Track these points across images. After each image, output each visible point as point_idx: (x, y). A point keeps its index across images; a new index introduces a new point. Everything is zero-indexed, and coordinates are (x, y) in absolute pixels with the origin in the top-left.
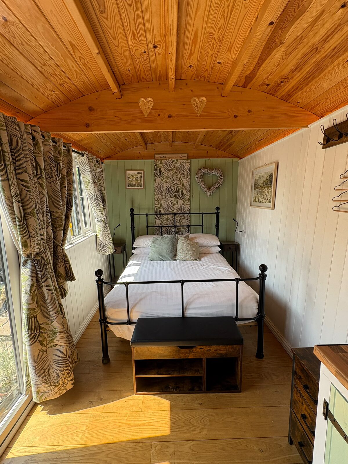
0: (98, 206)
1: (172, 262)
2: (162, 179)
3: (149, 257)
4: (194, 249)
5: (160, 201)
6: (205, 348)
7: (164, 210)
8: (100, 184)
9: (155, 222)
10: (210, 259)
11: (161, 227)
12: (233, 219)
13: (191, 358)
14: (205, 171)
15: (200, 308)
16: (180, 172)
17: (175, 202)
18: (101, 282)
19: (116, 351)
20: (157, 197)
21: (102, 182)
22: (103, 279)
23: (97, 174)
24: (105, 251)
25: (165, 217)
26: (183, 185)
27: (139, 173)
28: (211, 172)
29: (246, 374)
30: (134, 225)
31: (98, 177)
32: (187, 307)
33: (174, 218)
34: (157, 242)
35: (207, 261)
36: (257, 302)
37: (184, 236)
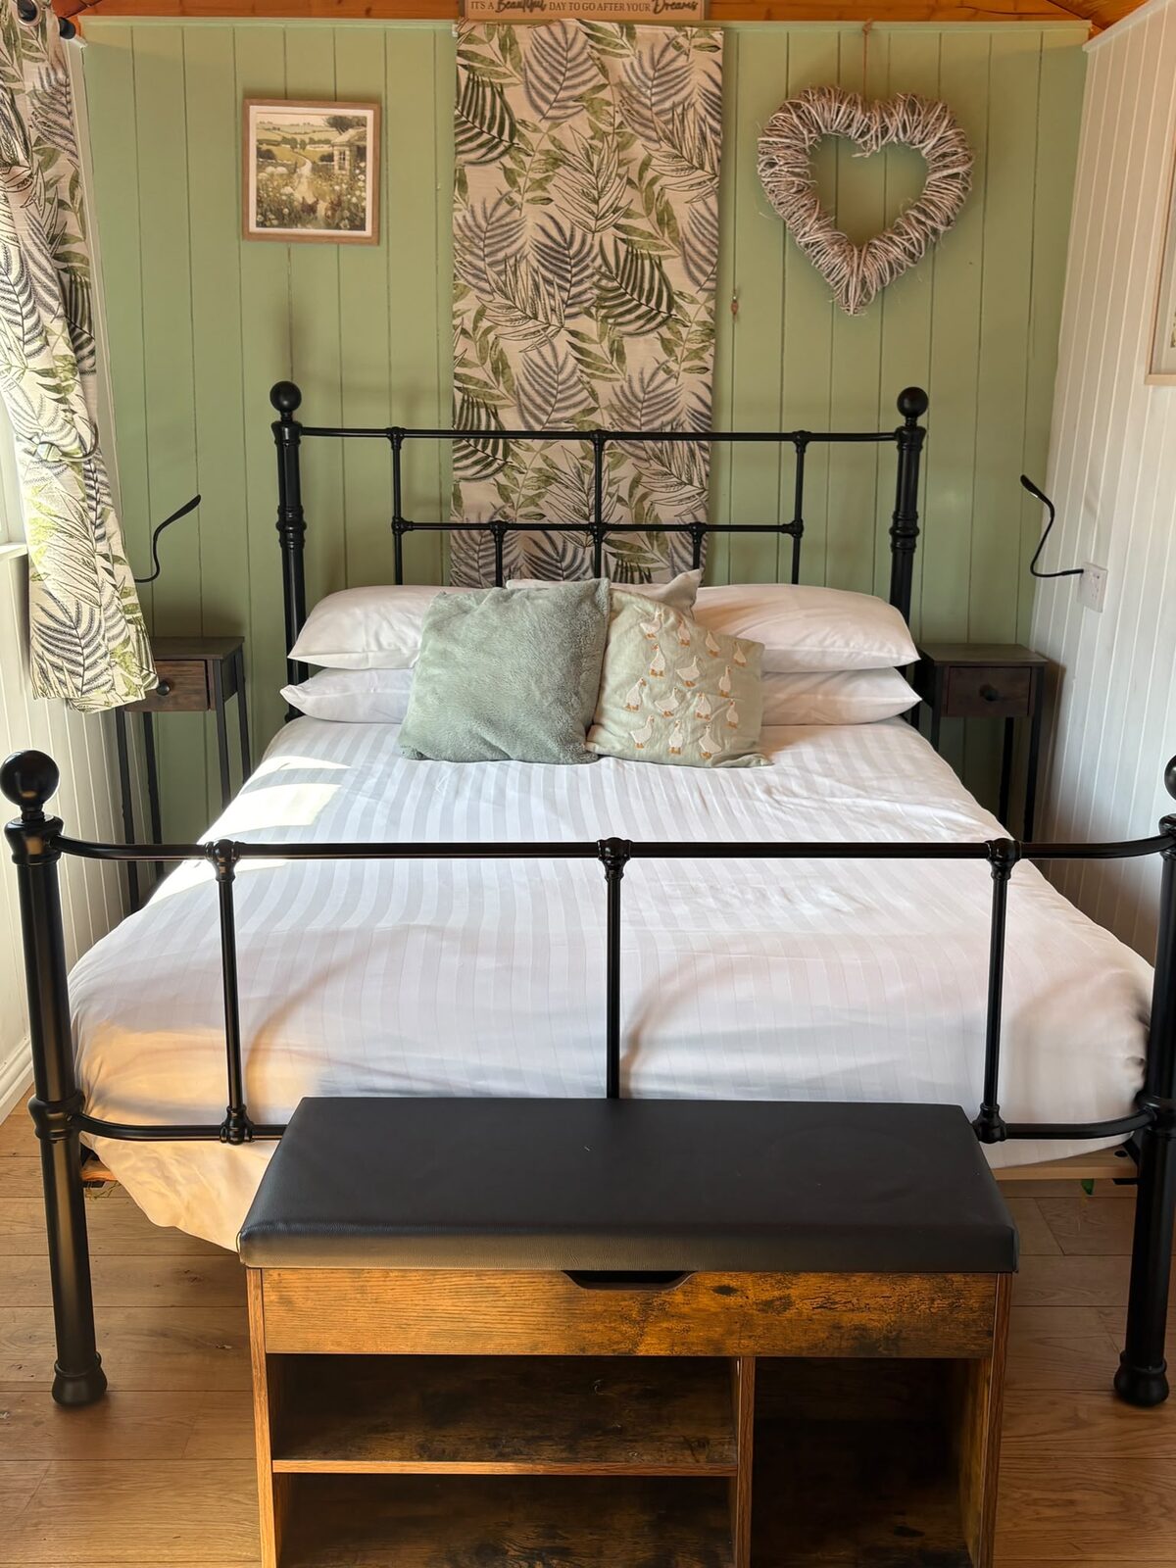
0: (37, 344)
1: (563, 771)
2: (507, 172)
3: (404, 734)
4: (724, 683)
5: (491, 337)
6: (755, 1289)
7: (521, 408)
8: (47, 186)
9: (457, 497)
10: (832, 758)
11: (499, 529)
12: (1025, 481)
13: (653, 1353)
14: (830, 115)
15: (735, 1042)
16: (646, 123)
17: (601, 349)
18: (43, 838)
19: (152, 1333)
20: (469, 304)
21: (62, 166)
22: (57, 823)
23: (25, 106)
24: (89, 675)
25: (530, 455)
26: (665, 219)
27: (340, 124)
28: (875, 127)
29: (1036, 1495)
30: (299, 511)
31: (34, 134)
32: (645, 1034)
33: (592, 465)
34: (469, 628)
35: (816, 766)
36: (1141, 1019)
37: (662, 589)
